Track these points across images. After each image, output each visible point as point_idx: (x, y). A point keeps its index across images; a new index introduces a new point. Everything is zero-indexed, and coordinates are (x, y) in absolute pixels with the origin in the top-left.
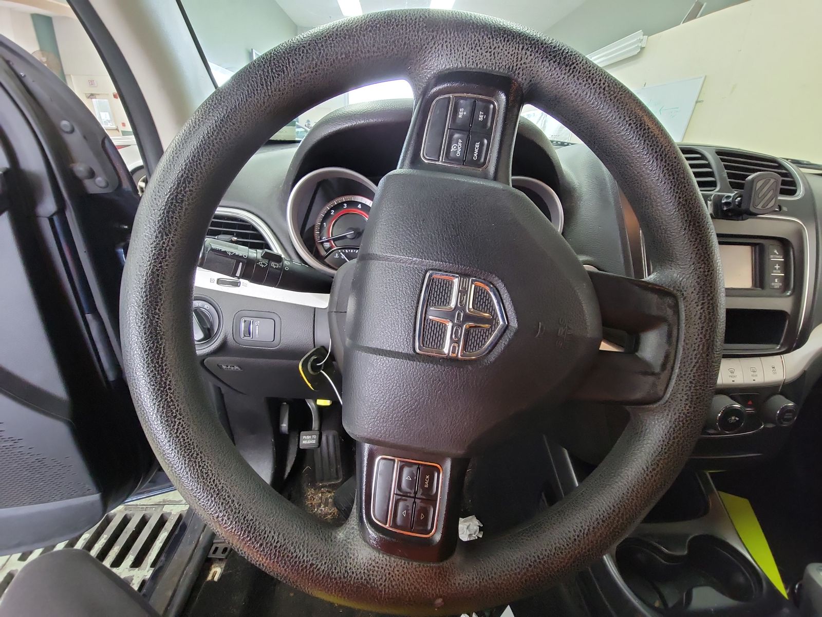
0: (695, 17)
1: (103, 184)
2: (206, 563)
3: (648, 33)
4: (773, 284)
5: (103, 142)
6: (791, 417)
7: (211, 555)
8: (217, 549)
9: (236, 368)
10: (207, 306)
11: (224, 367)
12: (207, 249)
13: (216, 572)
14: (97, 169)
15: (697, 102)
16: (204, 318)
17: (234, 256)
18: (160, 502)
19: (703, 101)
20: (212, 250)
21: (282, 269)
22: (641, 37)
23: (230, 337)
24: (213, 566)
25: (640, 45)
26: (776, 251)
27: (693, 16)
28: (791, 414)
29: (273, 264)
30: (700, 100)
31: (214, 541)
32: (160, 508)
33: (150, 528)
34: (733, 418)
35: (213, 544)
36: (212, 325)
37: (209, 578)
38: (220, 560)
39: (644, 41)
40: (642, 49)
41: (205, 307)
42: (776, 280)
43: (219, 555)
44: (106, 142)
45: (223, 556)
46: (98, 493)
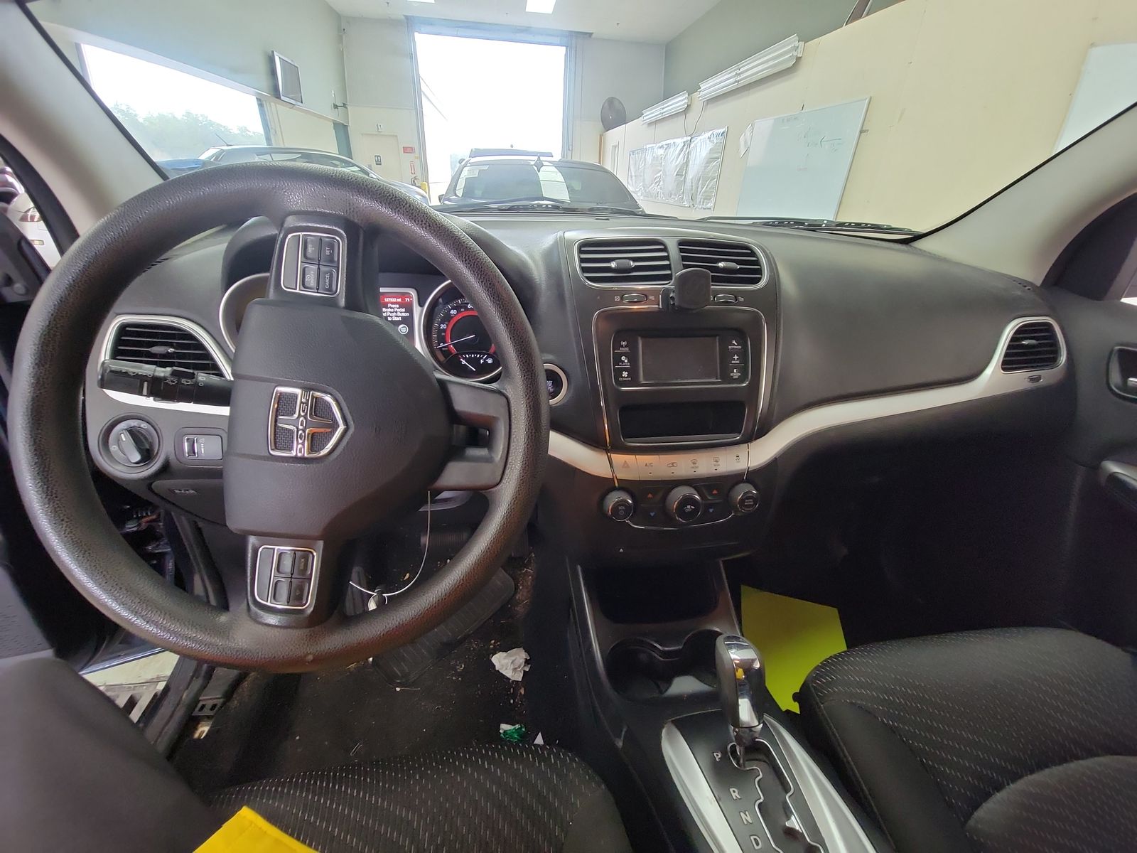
0: (860, 17)
1: (22, 291)
2: (191, 722)
3: (805, 39)
4: (732, 374)
5: (19, 243)
6: (752, 503)
7: (196, 713)
8: (203, 706)
9: (192, 492)
10: (144, 425)
11: (177, 491)
12: (106, 370)
13: (203, 729)
14: (14, 274)
15: (861, 132)
16: (142, 438)
17: (137, 376)
18: (153, 679)
19: (868, 131)
20: (112, 371)
21: (196, 384)
22: (797, 43)
23: (172, 457)
24: (200, 725)
25: (795, 54)
26: (734, 342)
27: (857, 15)
28: (751, 500)
29: (184, 381)
30: (864, 129)
31: (201, 698)
32: (153, 686)
33: (140, 710)
34: (689, 507)
35: (199, 701)
36: (151, 445)
37: (196, 736)
38: (209, 717)
39: (799, 50)
40: (798, 59)
41: (142, 426)
42: (735, 371)
43: (207, 712)
44: (23, 244)
45: (211, 713)
46: (50, 648)
